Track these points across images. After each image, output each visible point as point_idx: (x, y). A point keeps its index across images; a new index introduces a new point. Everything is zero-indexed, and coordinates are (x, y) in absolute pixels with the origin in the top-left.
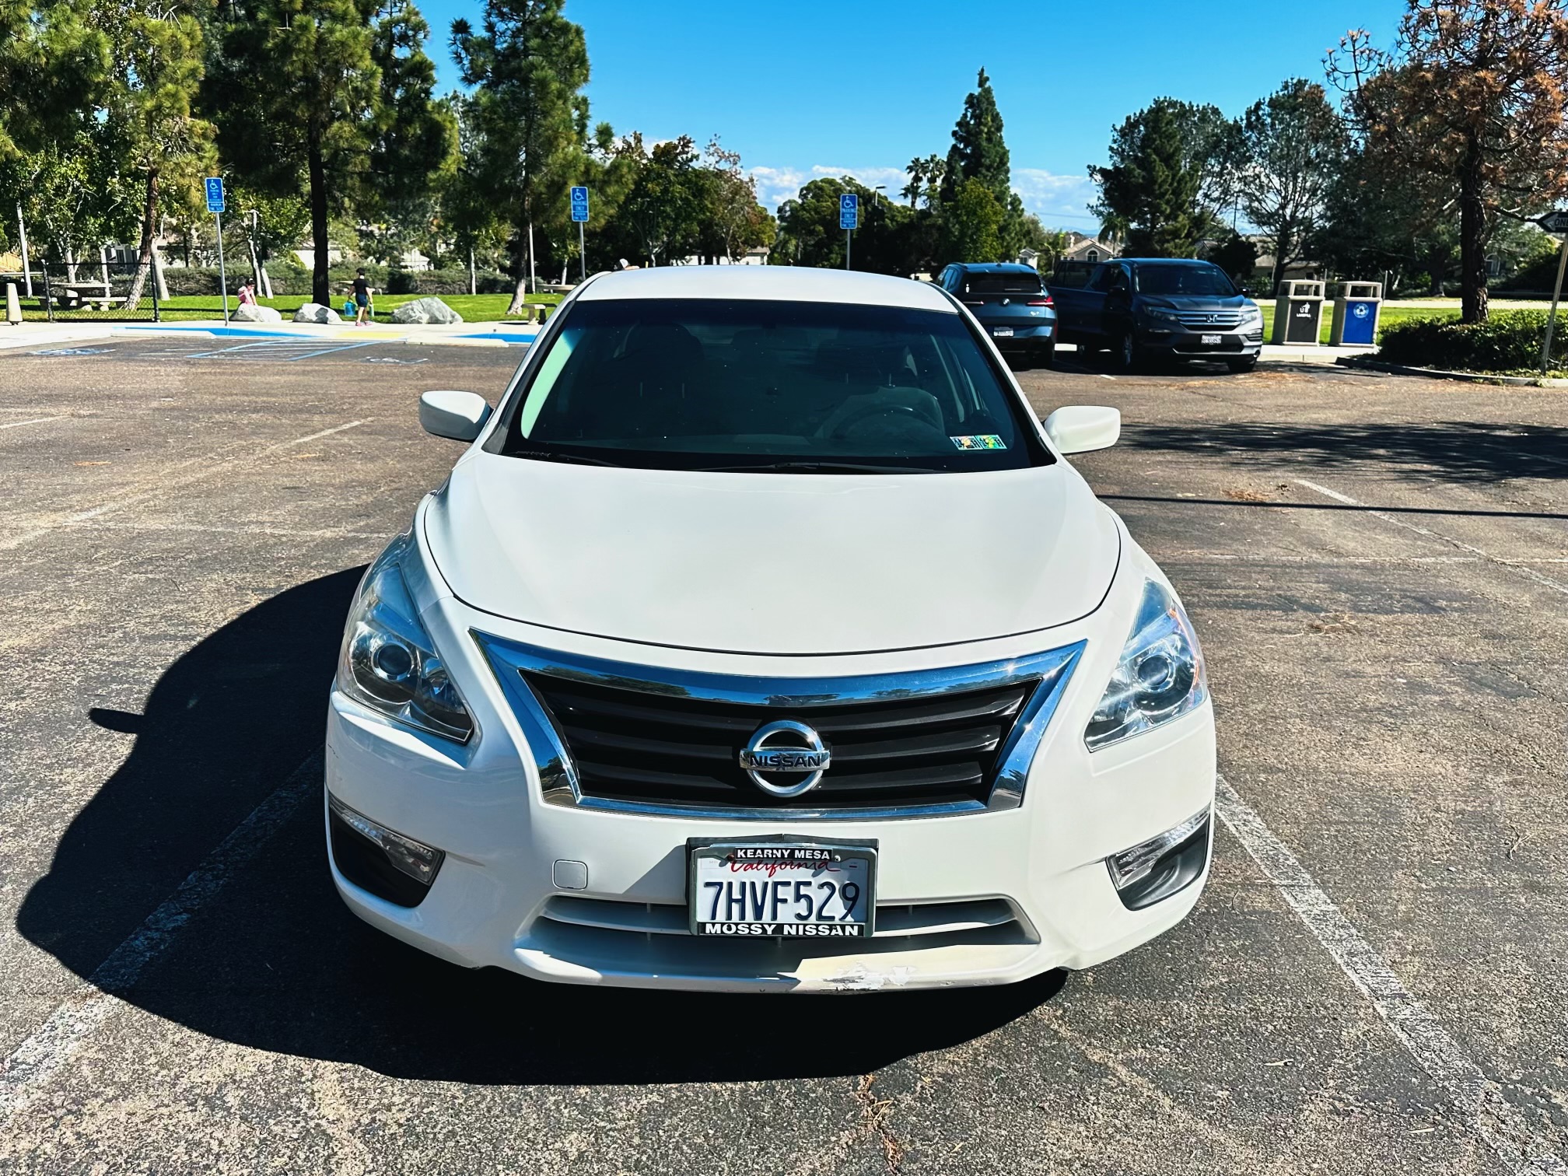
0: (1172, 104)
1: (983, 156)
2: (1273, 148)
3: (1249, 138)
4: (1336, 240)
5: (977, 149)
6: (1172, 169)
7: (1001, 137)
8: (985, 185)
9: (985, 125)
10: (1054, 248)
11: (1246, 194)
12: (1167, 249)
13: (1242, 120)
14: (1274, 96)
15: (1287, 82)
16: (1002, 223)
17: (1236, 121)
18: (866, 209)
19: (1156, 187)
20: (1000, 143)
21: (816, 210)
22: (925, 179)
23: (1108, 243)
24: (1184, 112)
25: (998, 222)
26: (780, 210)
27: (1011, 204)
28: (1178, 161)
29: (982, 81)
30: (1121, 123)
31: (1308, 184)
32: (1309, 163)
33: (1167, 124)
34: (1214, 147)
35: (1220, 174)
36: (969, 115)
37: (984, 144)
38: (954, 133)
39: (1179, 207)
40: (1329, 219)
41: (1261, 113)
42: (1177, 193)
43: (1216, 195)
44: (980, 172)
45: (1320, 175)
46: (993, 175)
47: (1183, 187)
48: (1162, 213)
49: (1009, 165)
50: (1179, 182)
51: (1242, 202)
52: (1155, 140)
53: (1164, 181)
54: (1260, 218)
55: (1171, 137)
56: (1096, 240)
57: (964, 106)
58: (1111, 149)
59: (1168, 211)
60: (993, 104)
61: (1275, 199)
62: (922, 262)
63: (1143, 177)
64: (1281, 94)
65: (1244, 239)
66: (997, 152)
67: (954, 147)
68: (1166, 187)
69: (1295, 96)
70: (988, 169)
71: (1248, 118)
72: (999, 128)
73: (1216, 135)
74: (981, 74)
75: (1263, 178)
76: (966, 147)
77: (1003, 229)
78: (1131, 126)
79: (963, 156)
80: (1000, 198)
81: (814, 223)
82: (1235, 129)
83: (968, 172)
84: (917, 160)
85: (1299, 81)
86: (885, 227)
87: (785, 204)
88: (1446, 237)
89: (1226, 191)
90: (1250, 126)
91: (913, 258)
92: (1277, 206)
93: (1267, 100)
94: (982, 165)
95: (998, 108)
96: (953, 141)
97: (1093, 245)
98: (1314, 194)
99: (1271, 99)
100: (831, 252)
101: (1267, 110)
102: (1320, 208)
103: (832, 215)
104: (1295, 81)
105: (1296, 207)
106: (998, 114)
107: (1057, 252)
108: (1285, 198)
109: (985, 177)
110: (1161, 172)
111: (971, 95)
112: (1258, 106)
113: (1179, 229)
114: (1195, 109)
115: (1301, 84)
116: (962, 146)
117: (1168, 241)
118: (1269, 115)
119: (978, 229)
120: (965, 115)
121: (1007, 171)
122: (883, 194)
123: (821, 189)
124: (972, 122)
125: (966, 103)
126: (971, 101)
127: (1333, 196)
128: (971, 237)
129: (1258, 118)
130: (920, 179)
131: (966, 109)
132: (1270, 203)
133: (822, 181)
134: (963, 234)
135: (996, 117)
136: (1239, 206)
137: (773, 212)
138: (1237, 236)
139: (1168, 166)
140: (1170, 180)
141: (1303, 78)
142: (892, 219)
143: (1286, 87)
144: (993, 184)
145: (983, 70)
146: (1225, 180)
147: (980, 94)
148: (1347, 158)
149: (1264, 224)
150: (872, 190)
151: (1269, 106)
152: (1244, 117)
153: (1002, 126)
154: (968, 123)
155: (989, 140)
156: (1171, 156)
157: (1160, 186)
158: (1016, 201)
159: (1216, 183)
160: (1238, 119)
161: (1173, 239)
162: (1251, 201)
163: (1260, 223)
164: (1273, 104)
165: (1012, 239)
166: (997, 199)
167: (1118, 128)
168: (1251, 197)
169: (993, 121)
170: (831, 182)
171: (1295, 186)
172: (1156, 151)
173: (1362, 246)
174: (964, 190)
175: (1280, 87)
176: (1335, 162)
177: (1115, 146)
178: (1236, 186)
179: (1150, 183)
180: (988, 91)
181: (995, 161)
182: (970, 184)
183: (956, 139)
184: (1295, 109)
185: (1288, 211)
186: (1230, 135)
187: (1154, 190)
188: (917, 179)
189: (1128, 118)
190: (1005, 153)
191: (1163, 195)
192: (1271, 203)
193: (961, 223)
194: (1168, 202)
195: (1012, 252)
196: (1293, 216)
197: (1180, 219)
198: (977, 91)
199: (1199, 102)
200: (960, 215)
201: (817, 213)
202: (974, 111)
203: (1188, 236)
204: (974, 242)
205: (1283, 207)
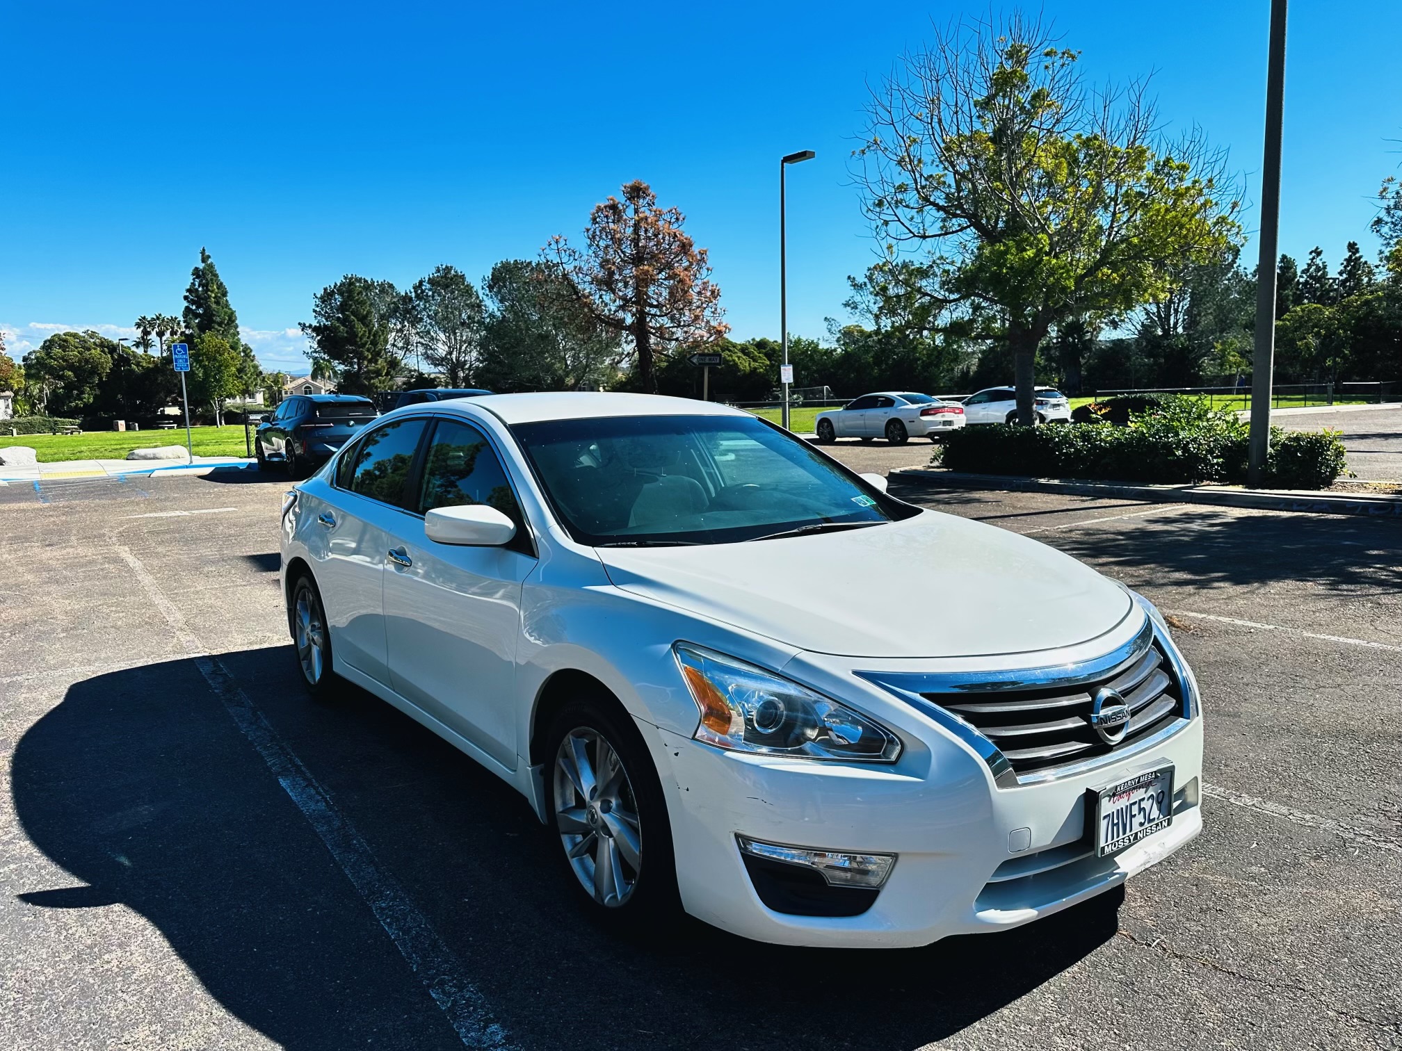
0: (359, 280)
1: (214, 315)
2: (436, 313)
3: (418, 305)
4: (490, 376)
5: (208, 309)
6: (367, 326)
7: (227, 301)
8: (220, 337)
9: (212, 292)
10: (276, 384)
11: (423, 344)
12: (374, 384)
13: (411, 293)
14: (431, 276)
15: (438, 267)
16: (238, 366)
17: (406, 293)
18: (112, 357)
19: (358, 340)
20: (227, 305)
21: (62, 358)
22: (154, 333)
23: (318, 380)
24: (368, 287)
25: (235, 365)
26: (25, 359)
27: (244, 351)
28: (371, 321)
29: (205, 259)
30: (320, 293)
31: (464, 338)
32: (463, 324)
33: (358, 294)
34: (393, 312)
35: (401, 330)
36: (197, 283)
37: (214, 306)
38: (186, 298)
39: (377, 354)
40: (482, 362)
41: (424, 288)
42: (374, 343)
43: (401, 345)
44: (213, 328)
45: (472, 330)
46: (225, 330)
47: (376, 339)
48: (365, 358)
49: (237, 322)
50: (374, 335)
51: (421, 349)
52: (351, 305)
53: (363, 335)
54: (436, 362)
55: (363, 303)
56: (309, 378)
57: (192, 277)
58: (315, 311)
59: (370, 357)
60: (216, 276)
61: (443, 348)
62: (168, 399)
63: (347, 332)
64: (436, 275)
65: (426, 376)
66: (226, 313)
67: (187, 308)
68: (365, 339)
69: (445, 277)
70: (220, 324)
71: (416, 292)
72: (225, 294)
73: (394, 303)
74: (203, 252)
75: (432, 334)
76: (198, 308)
77: (240, 371)
78: (327, 296)
79: (196, 315)
80: (234, 347)
81: (63, 369)
82: (406, 299)
83: (203, 328)
84: (144, 318)
85: (447, 267)
86: (133, 371)
87: (30, 354)
88: (560, 372)
89: (407, 343)
90: (417, 296)
91: (162, 395)
92: (445, 353)
93: (427, 279)
94: (214, 322)
95: (222, 278)
96: (186, 304)
97: (307, 382)
98: (470, 344)
99: (429, 279)
100: (83, 393)
101: (428, 286)
102: (474, 354)
103: (79, 361)
104: (444, 267)
105: (459, 353)
106: (221, 284)
107: (279, 388)
108: (449, 347)
109: (218, 331)
110: (360, 329)
111: (196, 269)
112: (421, 283)
113: (380, 369)
114: (376, 284)
115: (448, 269)
116: (194, 307)
117: (373, 378)
118: (430, 290)
119: (219, 371)
120: (193, 284)
121: (237, 327)
122: (125, 345)
123: (65, 341)
124: (200, 289)
125: (193, 274)
126: (196, 272)
127: (482, 345)
128: (215, 378)
129: (423, 292)
130: (149, 333)
131: (194, 279)
132: (440, 351)
133: (64, 334)
134: (205, 373)
135: (220, 286)
136: (419, 353)
137: (18, 361)
138: (421, 374)
139: (364, 324)
140: (367, 335)
141: (449, 265)
142: (138, 364)
143: (438, 271)
144: (226, 336)
145: (204, 250)
146: (405, 335)
147: (204, 268)
148: (488, 320)
149: (439, 365)
150: (115, 341)
151: (428, 283)
152: (413, 290)
153: (226, 292)
154: (197, 290)
155: (217, 303)
156: (365, 317)
157: (361, 339)
158: (247, 350)
159: (399, 337)
160: (408, 291)
161: (377, 377)
162: (426, 348)
163: (436, 365)
164: (431, 281)
165: (249, 378)
166: (232, 347)
167: (319, 296)
168: (426, 346)
169: (218, 288)
170: (75, 336)
171: (455, 339)
172: (353, 313)
173: (508, 379)
174: (203, 341)
175: (434, 271)
176: (481, 323)
177: (318, 309)
178: (415, 339)
179: (352, 337)
180: (211, 266)
181: (225, 319)
182: (207, 336)
183: (188, 302)
184: (448, 287)
185: (454, 356)
186: (405, 303)
187: (356, 341)
188: (146, 333)
189: (325, 289)
190: (233, 313)
191: (364, 345)
192: (442, 350)
193: (204, 367)
194: (368, 350)
195: (250, 388)
196: (458, 359)
197: (379, 362)
198: (201, 266)
199: (378, 279)
200: (203, 361)
201: (64, 361)
202: (201, 281)
203: (387, 374)
204: (218, 381)
205: (451, 353)
